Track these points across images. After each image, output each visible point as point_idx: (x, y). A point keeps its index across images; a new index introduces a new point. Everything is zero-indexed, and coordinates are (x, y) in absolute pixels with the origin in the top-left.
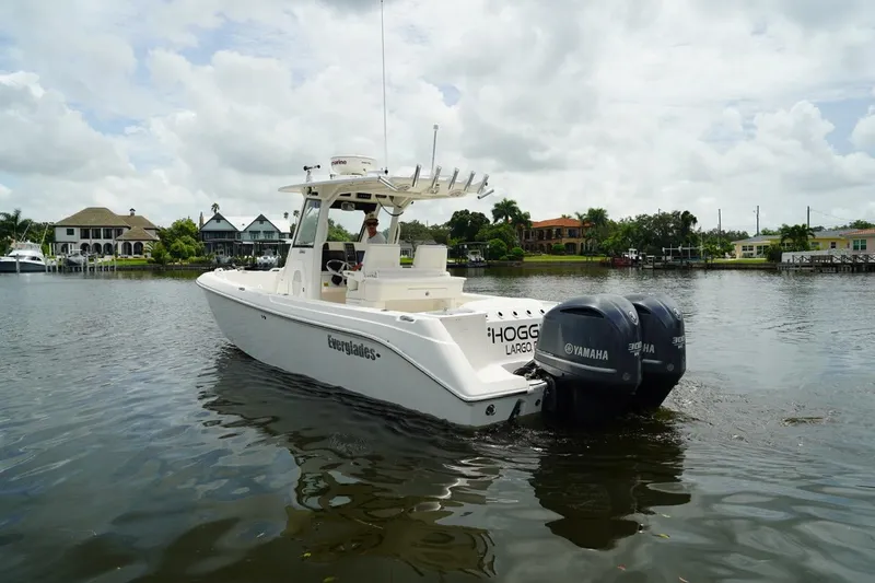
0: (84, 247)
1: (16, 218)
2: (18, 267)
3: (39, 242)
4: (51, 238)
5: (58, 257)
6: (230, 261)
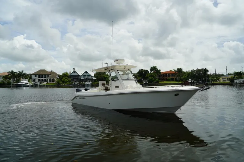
0: (39, 80)
1: (22, 72)
2: (22, 85)
3: (27, 79)
4: (31, 78)
5: (32, 83)
6: (78, 84)
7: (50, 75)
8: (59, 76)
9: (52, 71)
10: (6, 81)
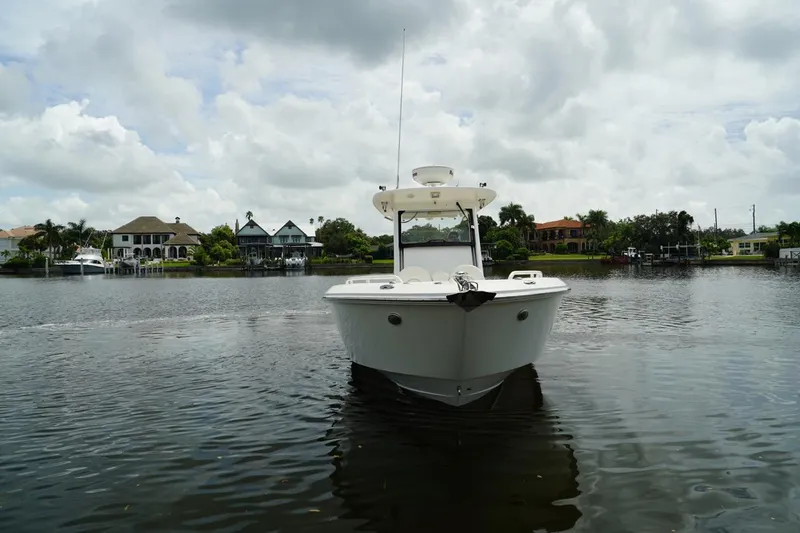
0: (137, 251)
1: (80, 227)
2: (82, 270)
3: (99, 248)
4: (109, 244)
5: (115, 260)
6: (262, 263)
7: (172, 236)
8: (202, 237)
9: (178, 222)
10: (31, 256)
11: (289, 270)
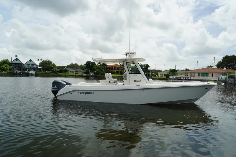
6: (20, 73)
11: (30, 75)
